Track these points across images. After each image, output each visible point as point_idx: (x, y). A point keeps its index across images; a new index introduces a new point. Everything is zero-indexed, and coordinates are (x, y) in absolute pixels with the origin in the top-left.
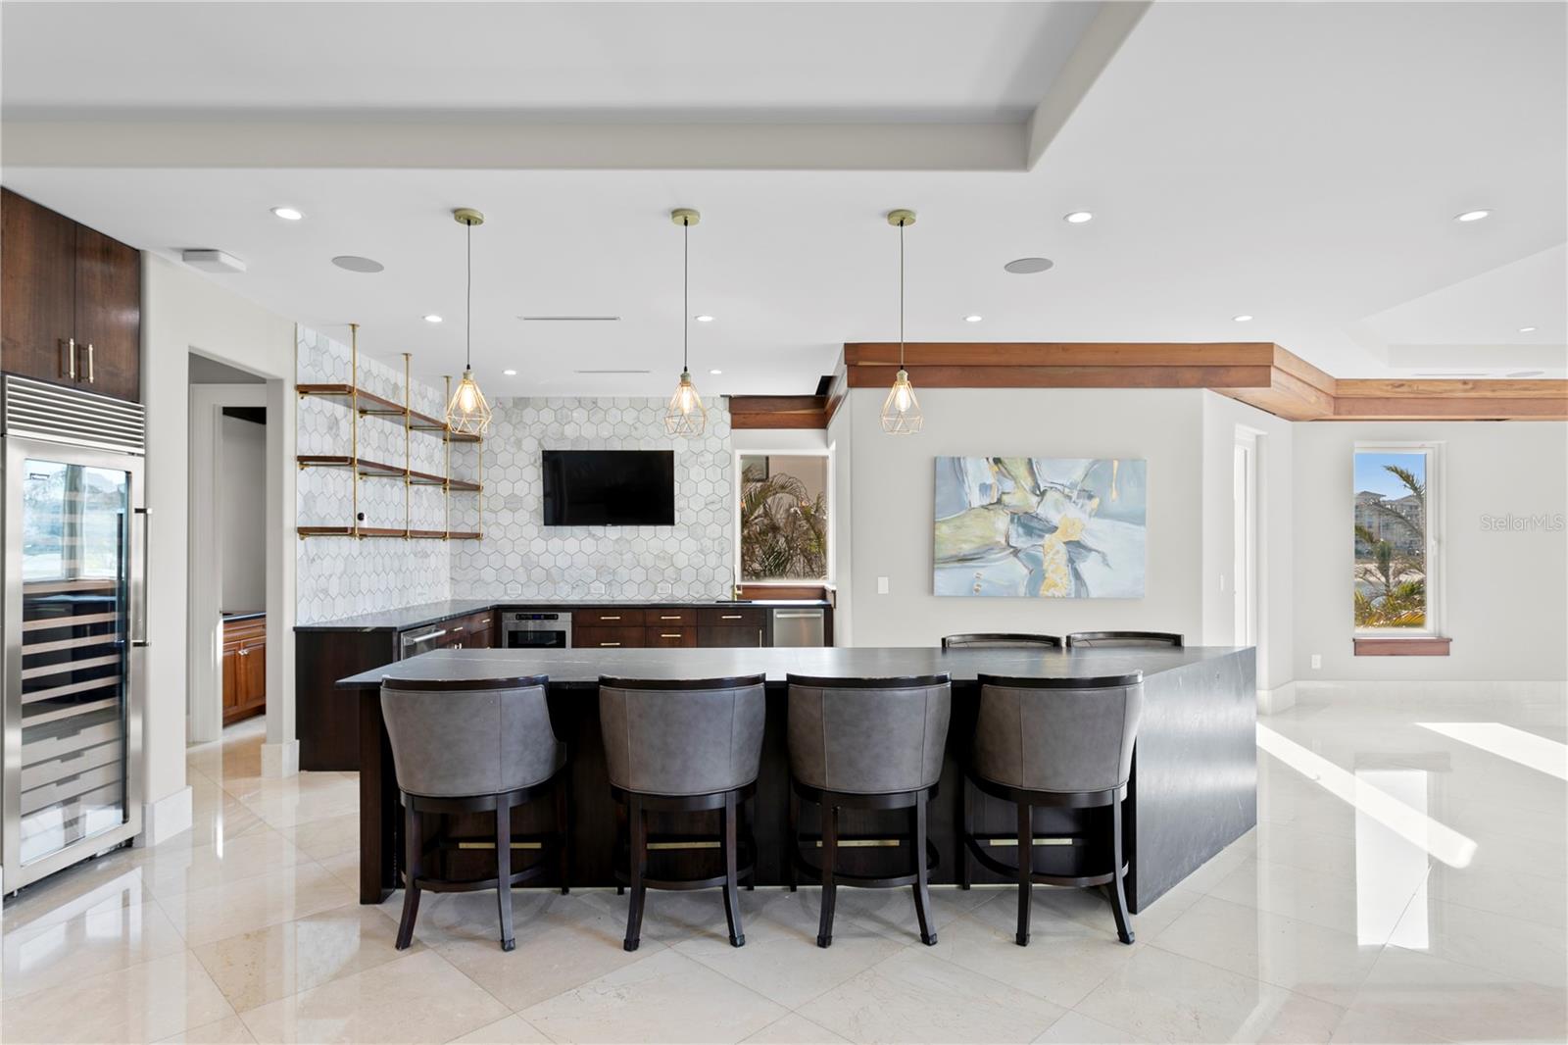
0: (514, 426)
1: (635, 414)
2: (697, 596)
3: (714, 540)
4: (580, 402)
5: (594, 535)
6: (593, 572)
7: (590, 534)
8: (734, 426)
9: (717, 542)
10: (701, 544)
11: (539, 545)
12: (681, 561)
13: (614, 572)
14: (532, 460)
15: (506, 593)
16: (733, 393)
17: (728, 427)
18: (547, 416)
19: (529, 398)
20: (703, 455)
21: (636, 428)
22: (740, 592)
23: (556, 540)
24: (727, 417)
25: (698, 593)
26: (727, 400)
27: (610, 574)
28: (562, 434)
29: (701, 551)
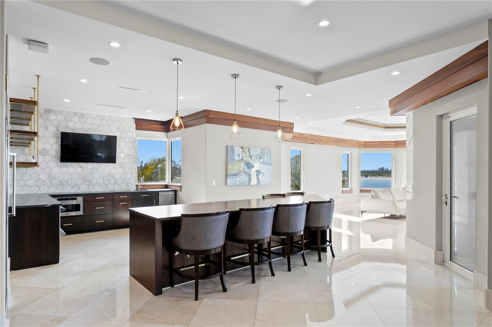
0: (44, 121)
1: (99, 121)
2: (123, 189)
3: (129, 169)
4: (75, 114)
5: (81, 167)
6: (81, 181)
7: (80, 166)
8: (137, 129)
9: (130, 170)
10: (125, 170)
11: (56, 170)
12: (117, 176)
13: (90, 181)
14: (53, 135)
15: (40, 190)
16: (137, 117)
17: (135, 129)
18: (60, 118)
19: (52, 110)
20: (125, 138)
21: (100, 127)
22: (141, 187)
23: (64, 168)
24: (134, 125)
25: (123, 188)
26: (134, 119)
27: (88, 181)
28: (68, 126)
29: (125, 173)
